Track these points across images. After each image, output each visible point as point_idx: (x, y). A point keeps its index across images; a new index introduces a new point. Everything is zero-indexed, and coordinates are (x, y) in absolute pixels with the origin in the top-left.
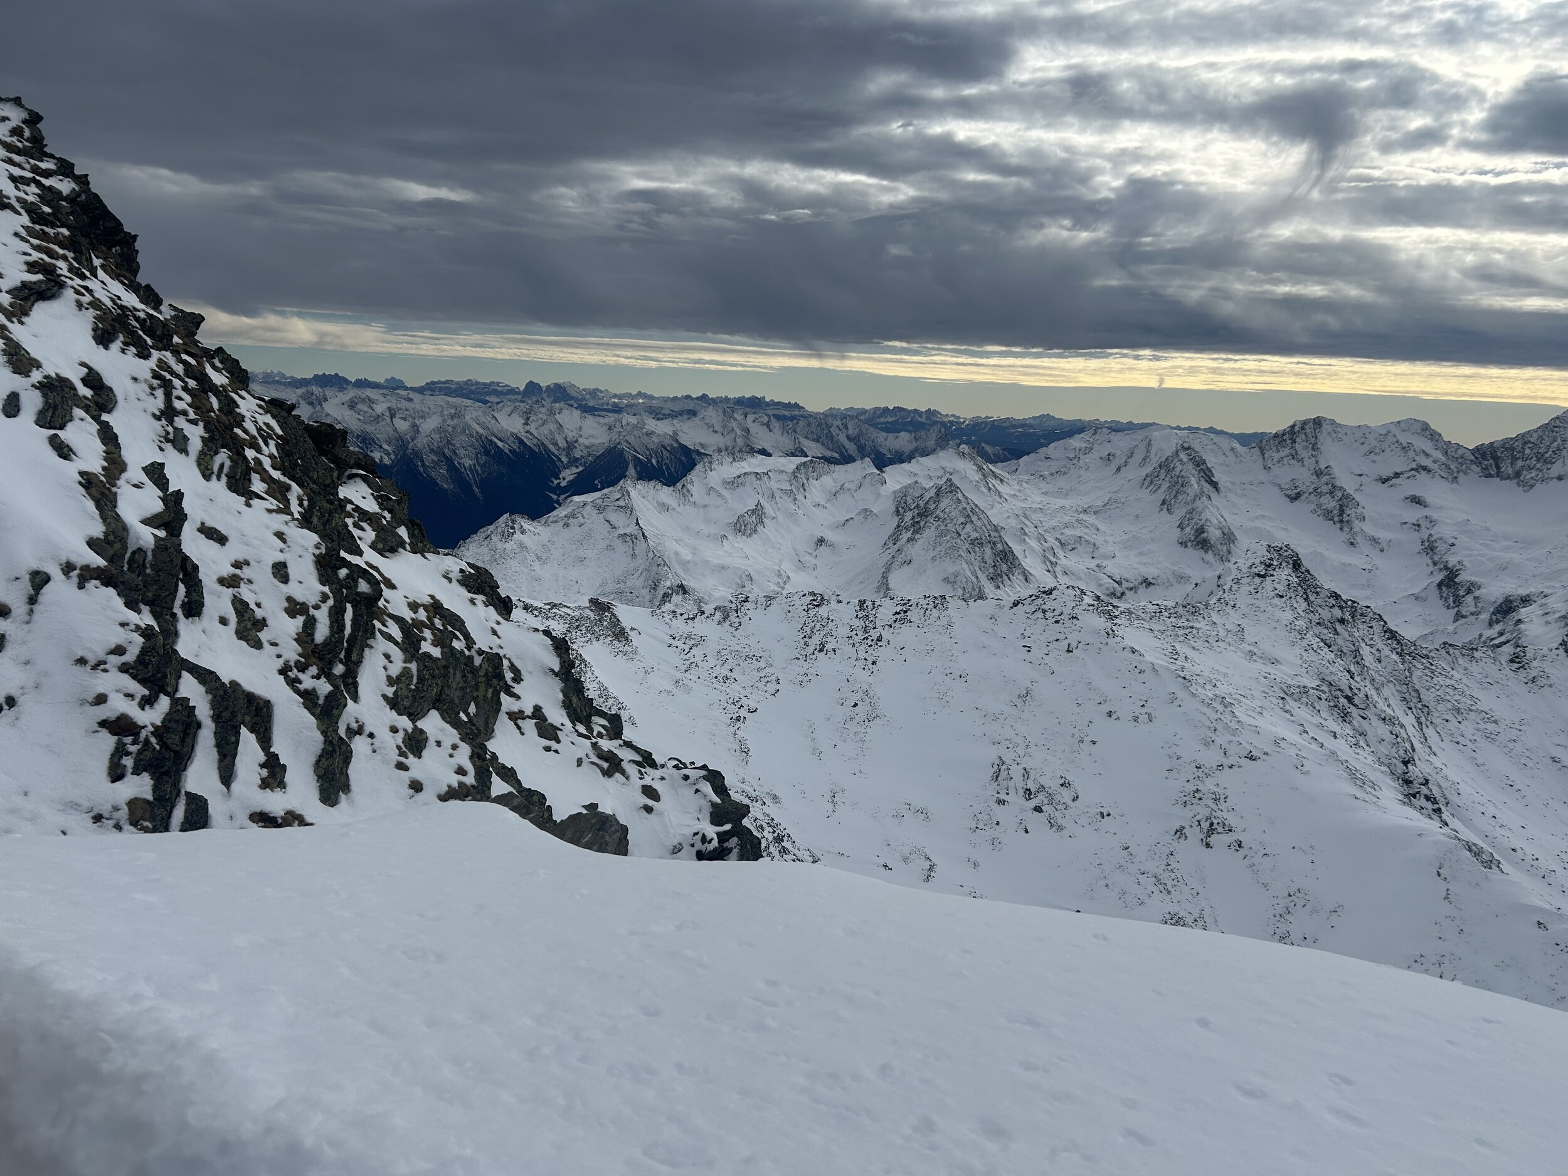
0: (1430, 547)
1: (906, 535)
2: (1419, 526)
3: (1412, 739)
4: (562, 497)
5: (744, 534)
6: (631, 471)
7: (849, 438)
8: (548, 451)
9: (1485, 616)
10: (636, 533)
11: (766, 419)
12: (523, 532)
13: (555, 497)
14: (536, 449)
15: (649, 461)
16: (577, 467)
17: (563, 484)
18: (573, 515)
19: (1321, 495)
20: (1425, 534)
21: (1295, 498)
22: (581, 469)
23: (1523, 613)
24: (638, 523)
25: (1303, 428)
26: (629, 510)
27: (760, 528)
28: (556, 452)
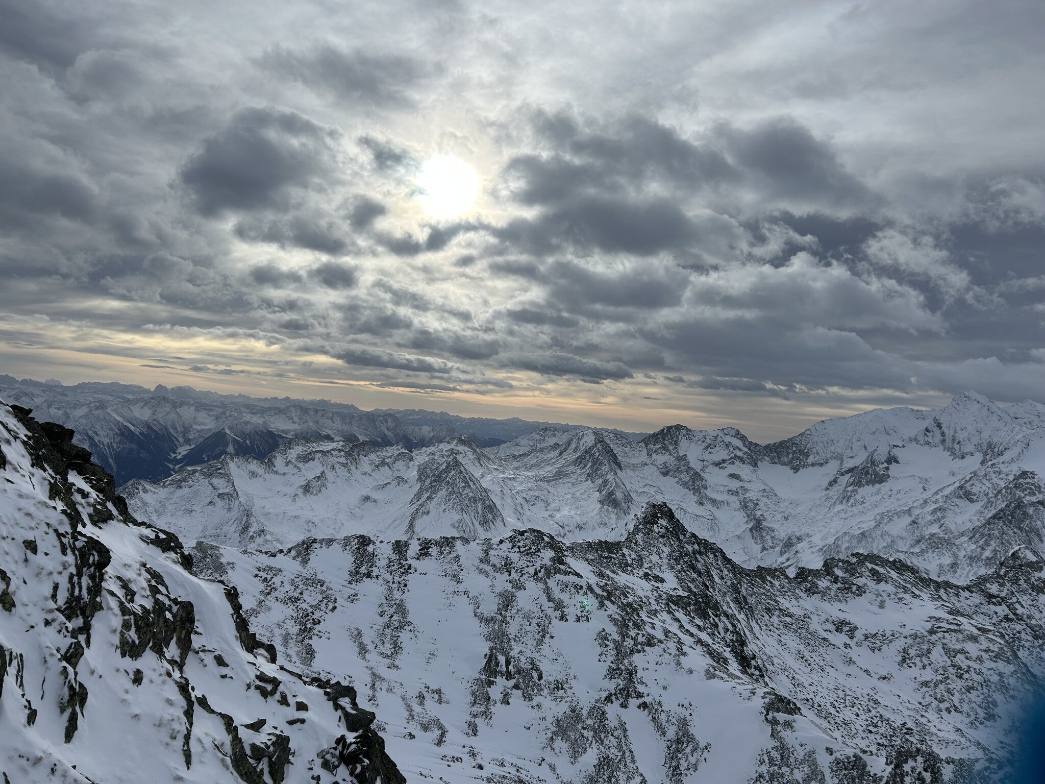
0: (744, 505)
1: (426, 495)
2: (738, 492)
3: (745, 629)
4: (178, 466)
5: (311, 494)
6: (230, 449)
7: (388, 429)
8: (169, 434)
9: (778, 549)
10: (232, 492)
11: (331, 415)
12: (145, 491)
13: (172, 466)
14: (160, 432)
15: (245, 441)
16: (190, 445)
17: (179, 457)
18: (185, 480)
19: (681, 472)
20: (741, 497)
21: (665, 474)
22: (193, 446)
23: (799, 546)
24: (233, 486)
25: (668, 431)
26: (228, 477)
27: (323, 489)
28: (175, 435)
